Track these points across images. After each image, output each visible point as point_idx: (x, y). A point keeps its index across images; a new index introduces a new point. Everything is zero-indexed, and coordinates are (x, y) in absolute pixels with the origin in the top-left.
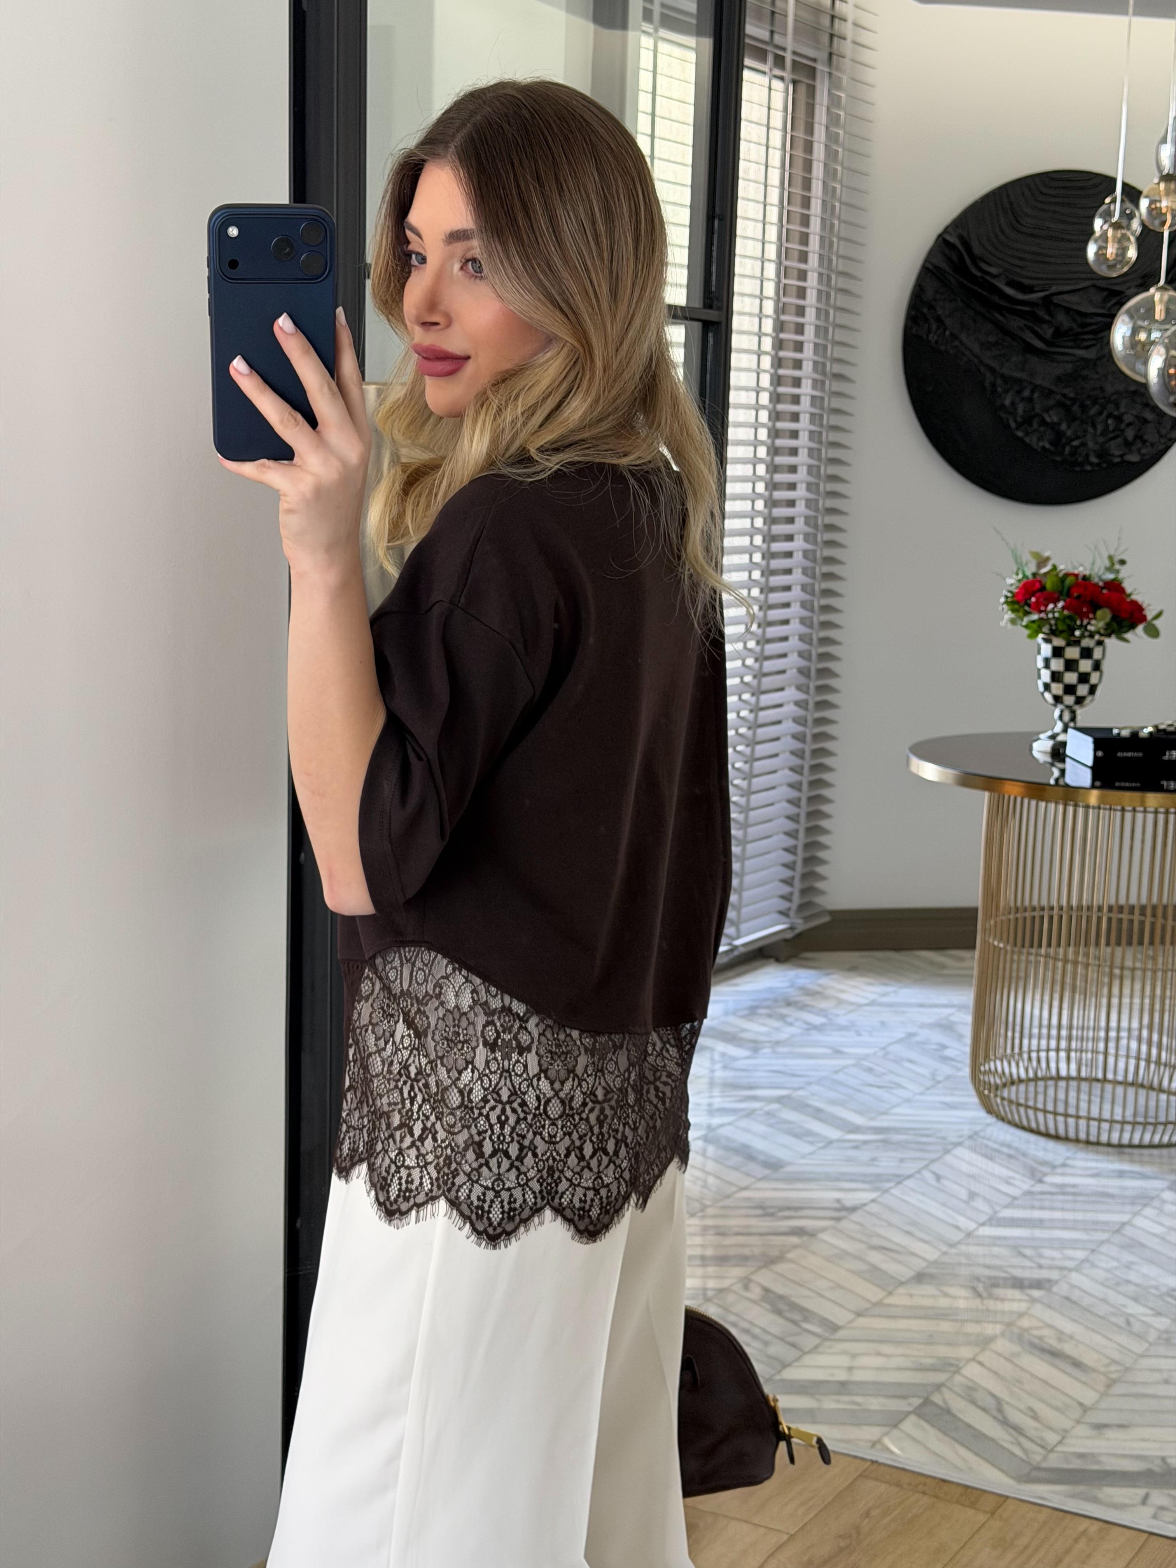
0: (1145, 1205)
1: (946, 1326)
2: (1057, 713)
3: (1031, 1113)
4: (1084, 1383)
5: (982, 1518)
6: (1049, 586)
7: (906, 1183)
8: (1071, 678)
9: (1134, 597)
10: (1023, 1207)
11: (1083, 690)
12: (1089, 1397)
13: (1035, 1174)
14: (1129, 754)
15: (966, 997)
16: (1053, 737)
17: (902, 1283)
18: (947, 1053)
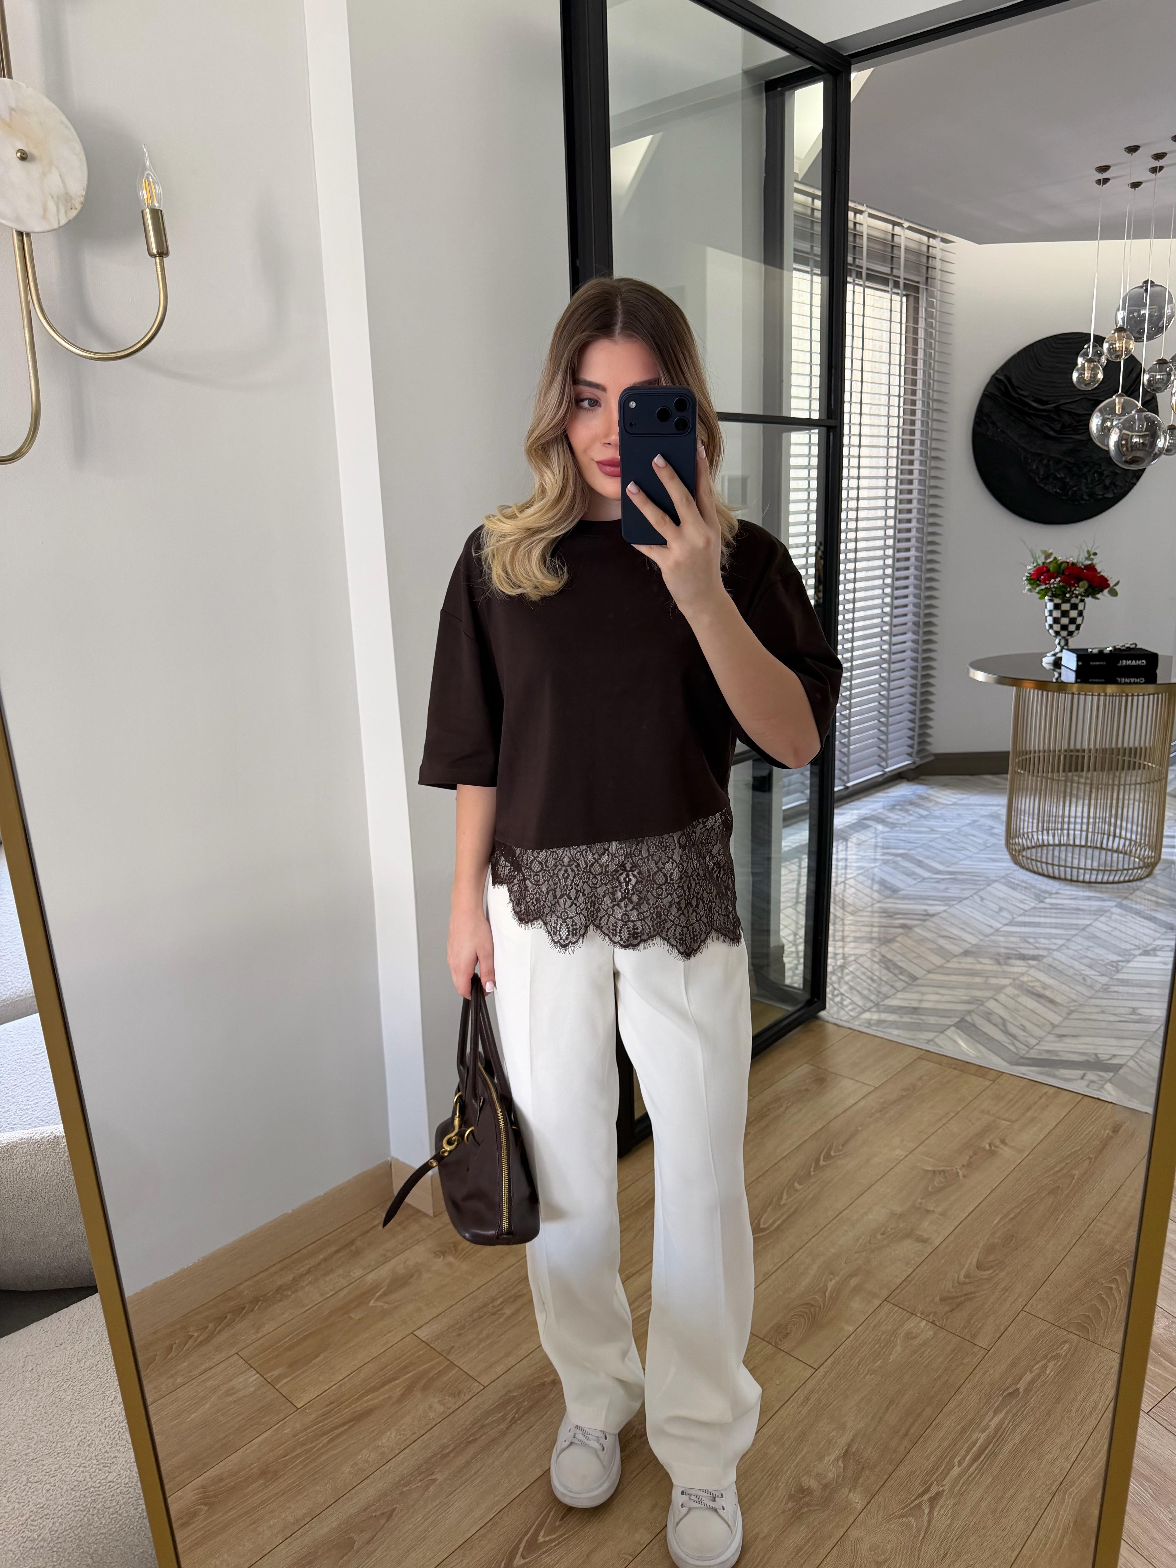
0: (1102, 915)
1: (978, 980)
2: (1057, 641)
3: (1039, 864)
4: (1055, 1012)
5: (987, 1083)
6: (1051, 569)
7: (965, 902)
8: (1065, 621)
9: (1102, 574)
10: (1030, 916)
11: (1072, 627)
12: (1056, 1019)
13: (1039, 898)
14: (1098, 663)
15: (1003, 800)
16: (1054, 655)
17: (956, 956)
18: (995, 831)
